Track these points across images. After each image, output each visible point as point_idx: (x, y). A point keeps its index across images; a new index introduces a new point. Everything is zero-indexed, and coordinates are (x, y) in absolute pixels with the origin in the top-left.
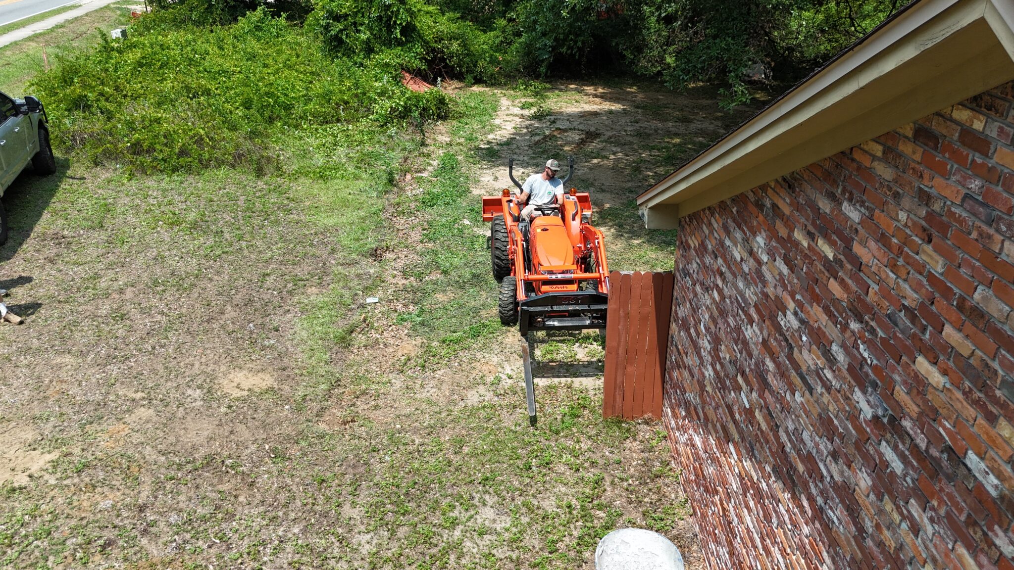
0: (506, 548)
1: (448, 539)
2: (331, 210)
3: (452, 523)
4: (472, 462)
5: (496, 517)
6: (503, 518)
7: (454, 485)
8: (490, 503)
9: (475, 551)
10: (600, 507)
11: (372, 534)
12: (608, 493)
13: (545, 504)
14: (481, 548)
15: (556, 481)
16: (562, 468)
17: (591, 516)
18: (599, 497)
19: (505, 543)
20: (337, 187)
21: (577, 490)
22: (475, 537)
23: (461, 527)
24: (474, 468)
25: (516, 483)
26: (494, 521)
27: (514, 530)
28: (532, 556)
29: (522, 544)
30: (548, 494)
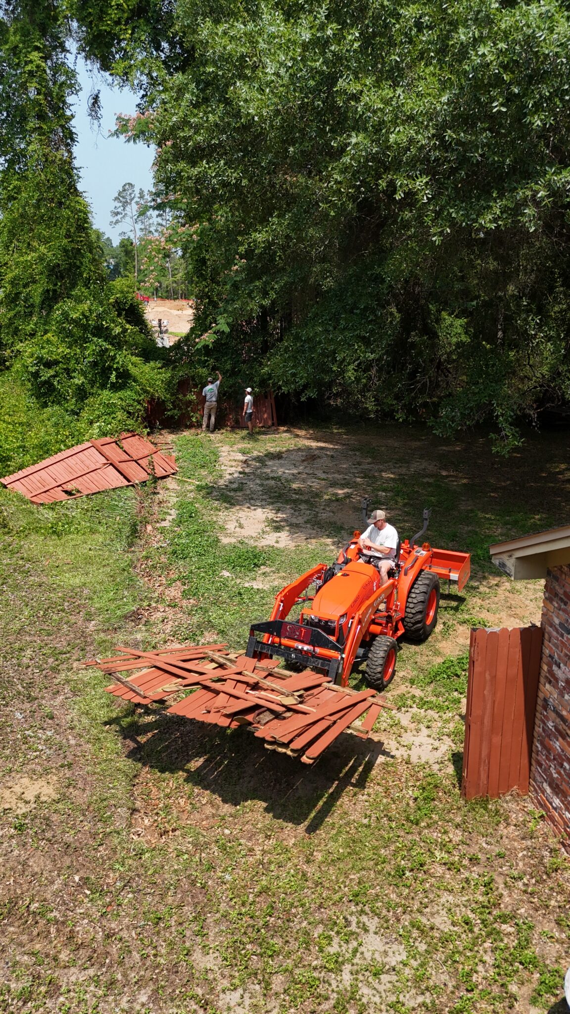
0: (413, 991)
1: (338, 986)
2: (75, 568)
3: (336, 961)
4: (331, 872)
5: (386, 947)
6: (395, 947)
7: (321, 906)
8: (372, 929)
9: (377, 999)
10: (504, 918)
11: (240, 991)
12: (507, 899)
13: (437, 921)
14: (384, 995)
15: (439, 888)
16: (440, 870)
17: (498, 933)
18: (497, 905)
19: (409, 984)
20: (74, 543)
21: (467, 898)
22: (370, 979)
23: (347, 968)
24: (337, 882)
25: (393, 896)
26: (385, 952)
27: (415, 964)
28: (449, 999)
29: (431, 983)
30: (436, 908)
